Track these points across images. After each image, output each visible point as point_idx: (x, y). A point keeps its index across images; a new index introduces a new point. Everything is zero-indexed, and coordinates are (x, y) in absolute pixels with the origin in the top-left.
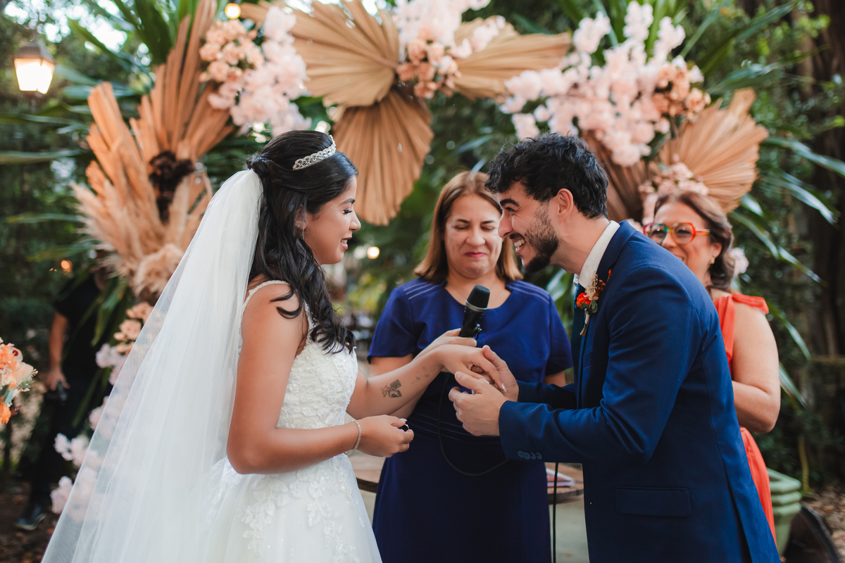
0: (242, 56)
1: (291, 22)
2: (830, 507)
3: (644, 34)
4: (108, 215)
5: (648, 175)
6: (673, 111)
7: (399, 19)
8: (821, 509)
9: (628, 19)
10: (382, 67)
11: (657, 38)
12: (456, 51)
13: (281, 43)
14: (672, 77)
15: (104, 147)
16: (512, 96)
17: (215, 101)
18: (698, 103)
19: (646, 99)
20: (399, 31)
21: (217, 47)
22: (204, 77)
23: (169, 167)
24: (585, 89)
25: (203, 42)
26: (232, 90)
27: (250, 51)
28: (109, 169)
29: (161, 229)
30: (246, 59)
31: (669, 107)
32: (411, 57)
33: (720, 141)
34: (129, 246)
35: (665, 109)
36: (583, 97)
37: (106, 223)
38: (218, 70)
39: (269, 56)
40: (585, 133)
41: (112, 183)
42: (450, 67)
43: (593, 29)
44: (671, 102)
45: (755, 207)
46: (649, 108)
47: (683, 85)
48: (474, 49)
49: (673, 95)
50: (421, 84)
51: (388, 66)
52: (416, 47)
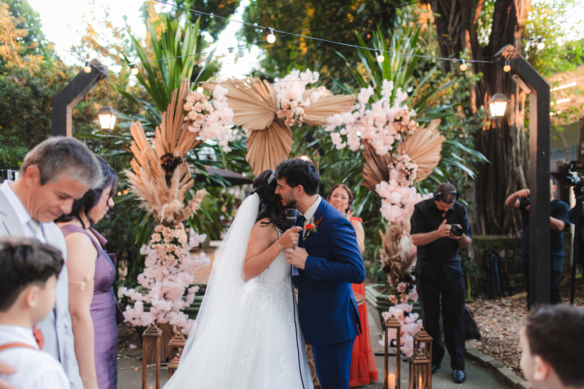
0: (204, 108)
1: (226, 91)
2: (478, 306)
3: (390, 94)
4: (142, 184)
5: (392, 159)
6: (402, 130)
7: (277, 88)
8: (474, 306)
9: (383, 87)
10: (269, 111)
11: (396, 97)
12: (303, 104)
13: (221, 101)
14: (402, 115)
15: (139, 152)
16: (330, 124)
17: (191, 129)
18: (414, 126)
19: (390, 124)
20: (277, 94)
21: (192, 104)
22: (186, 118)
23: (171, 161)
24: (362, 120)
25: (185, 101)
26: (199, 124)
27: (207, 105)
28: (142, 162)
29: (168, 190)
30: (205, 110)
31: (401, 128)
32: (283, 108)
33: (424, 143)
34: (153, 199)
35: (399, 129)
36: (362, 124)
37: (141, 188)
38: (192, 115)
39: (216, 107)
40: (363, 141)
41: (143, 169)
42: (301, 112)
43: (366, 93)
44: (402, 126)
45: (440, 173)
46: (392, 129)
47: (407, 118)
48: (311, 102)
49: (403, 123)
50: (288, 120)
51: (272, 111)
52: (285, 103)
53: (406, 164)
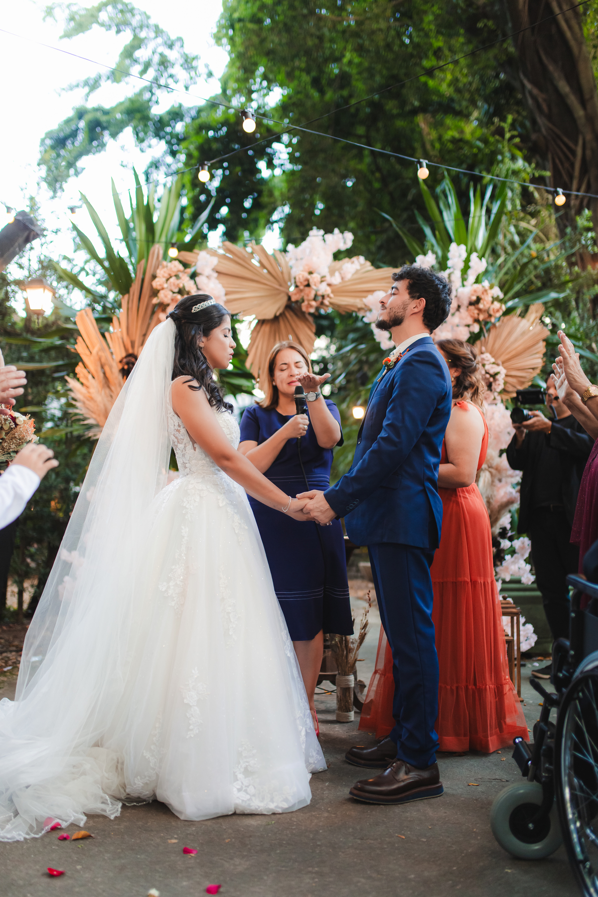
0: (181, 286)
1: (214, 261)
3: (461, 265)
4: (91, 399)
6: (481, 317)
7: (291, 259)
9: (450, 255)
10: (279, 292)
11: (470, 268)
12: (329, 279)
13: (208, 277)
14: (479, 294)
15: (88, 353)
16: (370, 310)
18: (498, 311)
19: (462, 310)
20: (291, 268)
21: (164, 279)
22: (155, 301)
25: (154, 277)
27: (186, 282)
28: (91, 367)
30: (184, 287)
31: (478, 314)
32: (298, 284)
33: (516, 340)
35: (476, 316)
37: (90, 404)
38: (165, 296)
39: (200, 287)
41: (94, 378)
42: (326, 291)
43: (425, 261)
44: (480, 310)
46: (466, 316)
47: (488, 298)
48: (342, 278)
49: (481, 306)
50: (306, 303)
51: (283, 292)
52: (301, 277)
53: (487, 367)
